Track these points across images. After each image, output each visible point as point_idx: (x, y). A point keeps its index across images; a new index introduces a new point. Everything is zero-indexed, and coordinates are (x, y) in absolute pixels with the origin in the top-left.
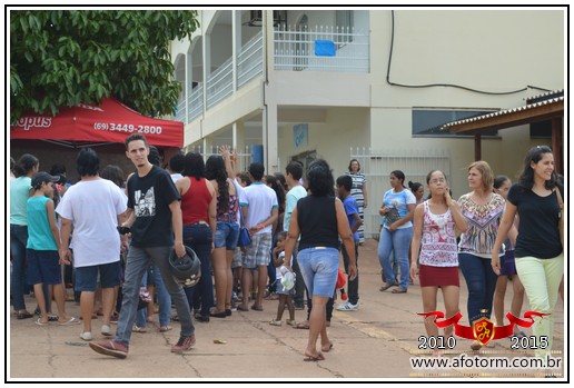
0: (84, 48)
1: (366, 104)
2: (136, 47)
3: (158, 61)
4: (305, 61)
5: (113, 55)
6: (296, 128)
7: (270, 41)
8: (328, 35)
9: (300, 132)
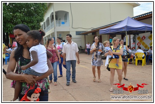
0: (27, 24)
1: (69, 31)
2: (35, 24)
3: (39, 25)
4: (60, 25)
5: (32, 25)
6: (59, 34)
7: (55, 22)
8: (63, 21)
9: (60, 35)
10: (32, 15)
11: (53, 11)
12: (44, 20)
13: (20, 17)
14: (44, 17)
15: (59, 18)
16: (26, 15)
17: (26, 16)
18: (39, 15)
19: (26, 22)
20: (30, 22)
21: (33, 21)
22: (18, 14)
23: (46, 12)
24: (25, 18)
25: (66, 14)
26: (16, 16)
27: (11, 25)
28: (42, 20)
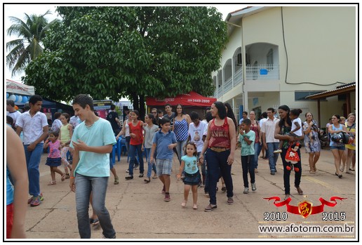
0: (184, 75)
1: (278, 90)
2: (200, 75)
3: (208, 79)
4: (257, 76)
5: (193, 77)
7: (245, 70)
8: (265, 67)
9: (255, 100)
10: (195, 55)
11: (240, 45)
12: (219, 66)
13: (171, 60)
14: (220, 59)
15: (253, 62)
16: (181, 56)
17: (181, 59)
18: (209, 56)
19: (181, 71)
20: (190, 72)
21: (196, 69)
22: (166, 55)
23: (225, 48)
24: (180, 64)
25: (272, 50)
26: (163, 59)
27: (150, 79)
28: (215, 66)
